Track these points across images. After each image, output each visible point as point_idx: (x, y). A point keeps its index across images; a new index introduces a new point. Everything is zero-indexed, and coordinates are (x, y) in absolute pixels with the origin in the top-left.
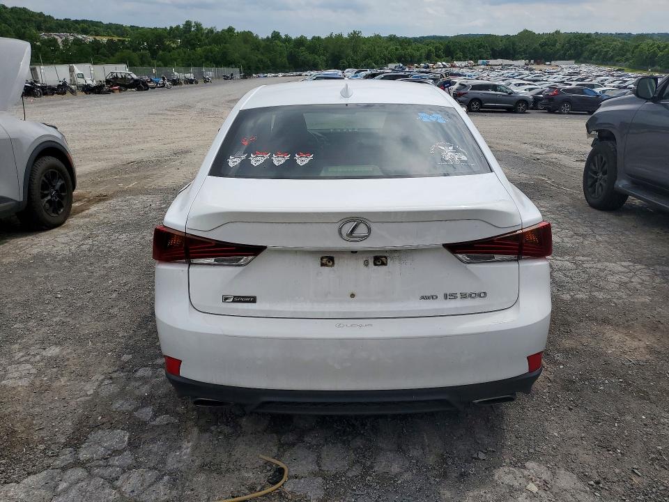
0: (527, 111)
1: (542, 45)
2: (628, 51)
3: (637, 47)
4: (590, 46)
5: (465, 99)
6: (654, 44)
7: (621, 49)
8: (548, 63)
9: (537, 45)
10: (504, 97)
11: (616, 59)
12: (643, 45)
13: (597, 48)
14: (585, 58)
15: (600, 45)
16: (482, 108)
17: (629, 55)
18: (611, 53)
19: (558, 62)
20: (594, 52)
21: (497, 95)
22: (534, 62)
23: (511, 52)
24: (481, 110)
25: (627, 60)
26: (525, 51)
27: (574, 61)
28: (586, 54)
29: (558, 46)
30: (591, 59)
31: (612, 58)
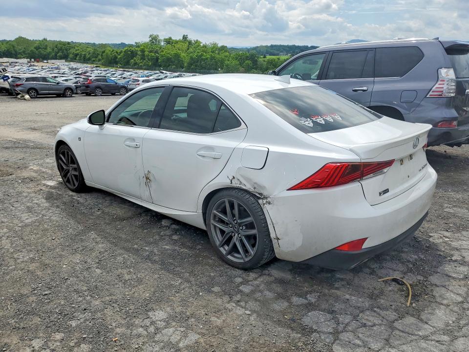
0: (73, 95)
1: (37, 48)
2: (98, 54)
3: (104, 52)
4: (72, 51)
5: (22, 88)
6: (113, 51)
7: (94, 53)
8: (46, 61)
9: (32, 48)
10: (54, 87)
11: (92, 60)
12: (107, 51)
13: (78, 52)
14: (71, 58)
15: (79, 50)
16: (39, 95)
17: (100, 57)
18: (88, 56)
19: (53, 61)
20: (76, 55)
21: (48, 85)
22: (34, 60)
23: (13, 52)
24: (38, 96)
25: (99, 60)
26: (24, 52)
27: (64, 60)
28: (71, 56)
29: (49, 50)
30: (76, 59)
31: (89, 59)
